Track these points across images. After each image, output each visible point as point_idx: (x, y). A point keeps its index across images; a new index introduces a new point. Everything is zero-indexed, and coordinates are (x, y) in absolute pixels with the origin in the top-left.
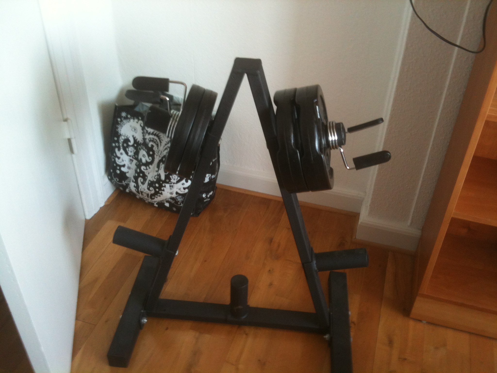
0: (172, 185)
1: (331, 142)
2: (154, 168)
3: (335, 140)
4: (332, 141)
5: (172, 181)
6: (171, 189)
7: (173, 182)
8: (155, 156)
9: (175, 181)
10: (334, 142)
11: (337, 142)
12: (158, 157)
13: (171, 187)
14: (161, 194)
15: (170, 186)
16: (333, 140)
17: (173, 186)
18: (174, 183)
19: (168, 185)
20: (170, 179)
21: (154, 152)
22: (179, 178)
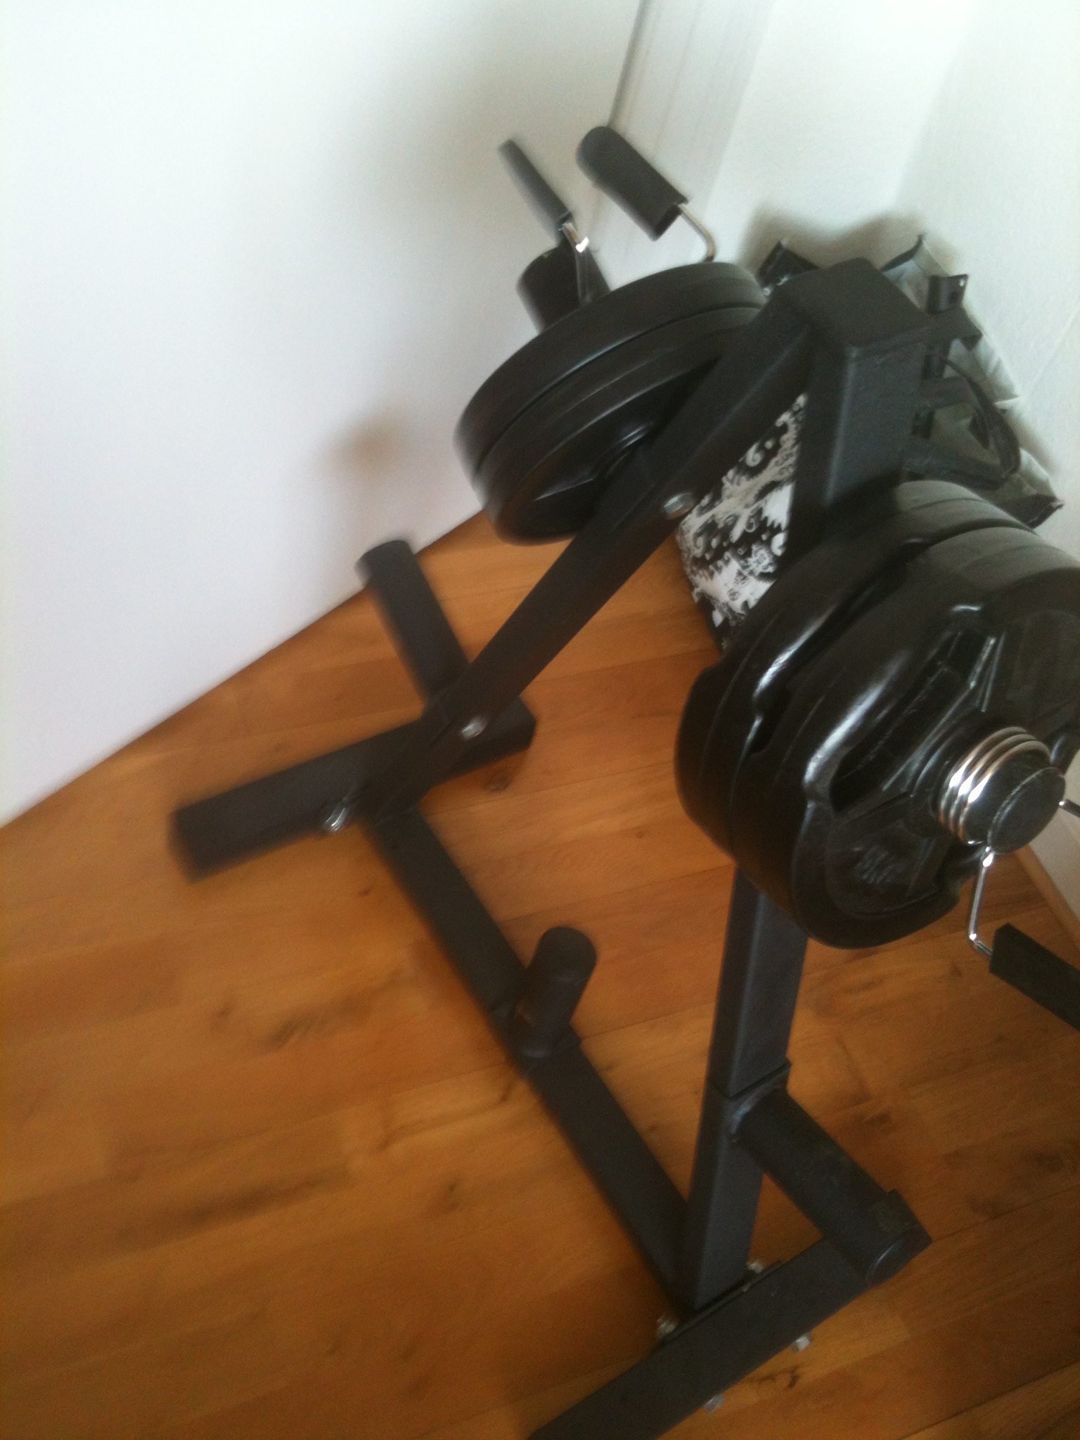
0: (745, 573)
1: (947, 794)
2: (748, 493)
3: (963, 803)
4: (954, 795)
5: (752, 560)
6: (736, 582)
7: (751, 568)
8: (773, 461)
9: (759, 569)
10: (956, 802)
11: (966, 809)
12: (777, 469)
13: (741, 576)
14: (712, 574)
15: (740, 574)
16: (960, 793)
17: (745, 578)
18: (751, 573)
19: (735, 566)
20: (748, 554)
21: (777, 446)
22: (771, 569)
